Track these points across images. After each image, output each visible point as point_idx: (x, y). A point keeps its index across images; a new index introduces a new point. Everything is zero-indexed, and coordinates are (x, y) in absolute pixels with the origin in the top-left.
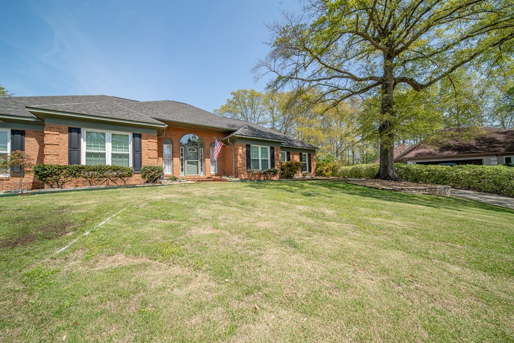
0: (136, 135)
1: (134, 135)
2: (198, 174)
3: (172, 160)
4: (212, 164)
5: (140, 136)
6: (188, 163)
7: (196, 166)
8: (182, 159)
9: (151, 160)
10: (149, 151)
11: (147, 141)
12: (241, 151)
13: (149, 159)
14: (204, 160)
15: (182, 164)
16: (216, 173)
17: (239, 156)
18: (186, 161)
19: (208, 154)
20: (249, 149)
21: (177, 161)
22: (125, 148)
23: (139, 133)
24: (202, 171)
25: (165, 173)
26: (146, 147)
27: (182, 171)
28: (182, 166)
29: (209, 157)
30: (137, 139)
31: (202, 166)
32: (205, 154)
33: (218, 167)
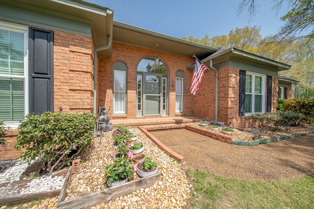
0: (36, 33)
1: (34, 33)
2: (159, 113)
3: (126, 93)
4: (177, 100)
5: (49, 36)
6: (148, 98)
7: (156, 103)
8: (139, 92)
9: (77, 95)
10: (72, 74)
11: (66, 49)
12: (234, 80)
13: (73, 93)
14: (168, 94)
15: (139, 99)
16: (182, 111)
17: (230, 89)
18: (145, 95)
19: (173, 86)
20: (244, 77)
21: (132, 94)
22: (13, 65)
23: (47, 28)
24: (164, 108)
25: (115, 112)
26: (65, 65)
27: (139, 109)
28: (139, 102)
29: (174, 90)
30: (42, 42)
31: (164, 102)
32: (169, 86)
33: (185, 104)
